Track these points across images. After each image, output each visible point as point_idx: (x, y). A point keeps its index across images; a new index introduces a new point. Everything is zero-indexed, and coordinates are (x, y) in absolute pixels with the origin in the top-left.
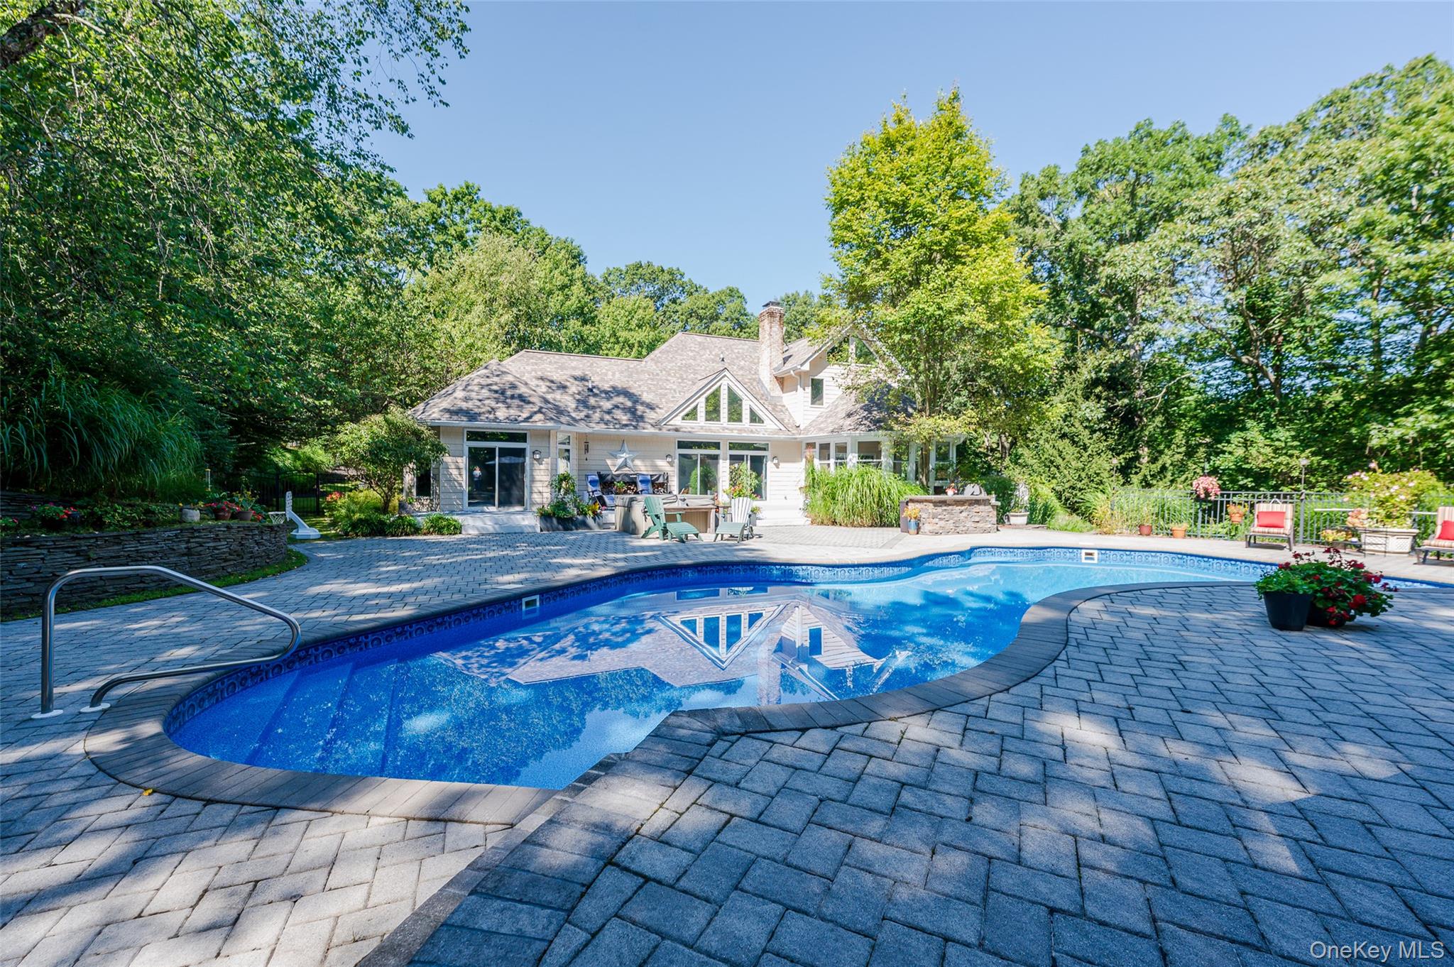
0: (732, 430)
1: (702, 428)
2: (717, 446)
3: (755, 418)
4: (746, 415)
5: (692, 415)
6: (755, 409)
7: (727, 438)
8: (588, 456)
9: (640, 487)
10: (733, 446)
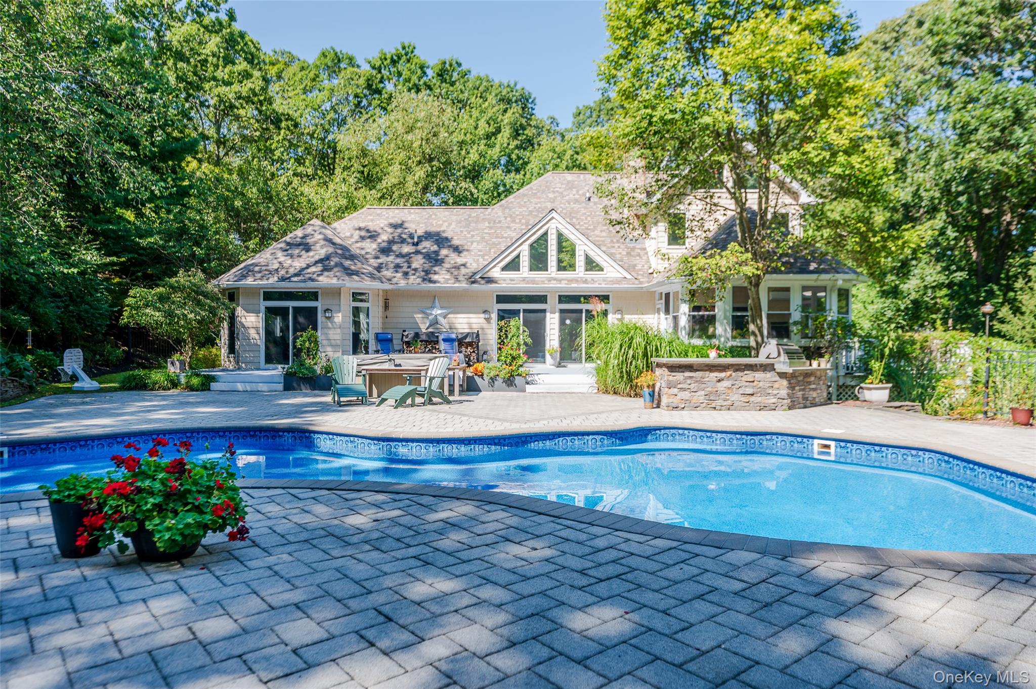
0: (560, 281)
1: (524, 279)
2: (542, 299)
3: (591, 265)
4: (580, 262)
5: (513, 265)
6: (592, 254)
7: (554, 291)
8: (388, 313)
9: (442, 346)
10: (563, 299)
